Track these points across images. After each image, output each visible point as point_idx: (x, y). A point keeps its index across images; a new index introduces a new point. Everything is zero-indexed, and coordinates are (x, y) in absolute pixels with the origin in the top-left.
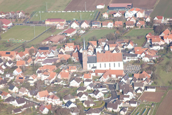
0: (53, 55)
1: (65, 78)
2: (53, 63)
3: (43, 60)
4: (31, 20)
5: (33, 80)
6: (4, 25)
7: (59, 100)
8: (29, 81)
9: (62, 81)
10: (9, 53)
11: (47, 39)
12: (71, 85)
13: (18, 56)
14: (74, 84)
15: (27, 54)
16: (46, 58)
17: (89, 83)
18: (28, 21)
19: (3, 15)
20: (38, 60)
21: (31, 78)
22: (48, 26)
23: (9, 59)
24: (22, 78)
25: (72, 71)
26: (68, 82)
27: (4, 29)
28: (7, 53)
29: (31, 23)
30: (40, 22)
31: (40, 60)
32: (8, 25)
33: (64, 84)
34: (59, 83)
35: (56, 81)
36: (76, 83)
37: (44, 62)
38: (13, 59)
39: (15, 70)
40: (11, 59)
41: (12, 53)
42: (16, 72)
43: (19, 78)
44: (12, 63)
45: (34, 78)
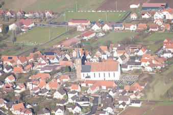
0: (57, 61)
1: (53, 88)
2: (52, 70)
3: (43, 66)
4: (56, 21)
5: (20, 90)
6: (24, 25)
7: (31, 114)
8: (16, 91)
9: (48, 92)
10: (11, 58)
11: (60, 43)
12: (55, 97)
13: (19, 62)
14: (58, 95)
15: (32, 59)
16: (47, 64)
17: (73, 95)
18: (53, 21)
19: (30, 15)
20: (38, 66)
21: (18, 87)
22: (71, 27)
23: (10, 64)
24: (9, 87)
25: (64, 80)
26: (52, 92)
27: (23, 30)
28: (9, 58)
29: (55, 23)
30: (64, 23)
31: (40, 66)
32: (29, 26)
33: (49, 96)
34: (43, 94)
35: (41, 92)
36: (60, 94)
37: (42, 69)
38: (14, 64)
39: (7, 78)
40: (12, 65)
41: (14, 58)
42: (7, 80)
43: (6, 87)
44: (11, 69)
45: (21, 88)
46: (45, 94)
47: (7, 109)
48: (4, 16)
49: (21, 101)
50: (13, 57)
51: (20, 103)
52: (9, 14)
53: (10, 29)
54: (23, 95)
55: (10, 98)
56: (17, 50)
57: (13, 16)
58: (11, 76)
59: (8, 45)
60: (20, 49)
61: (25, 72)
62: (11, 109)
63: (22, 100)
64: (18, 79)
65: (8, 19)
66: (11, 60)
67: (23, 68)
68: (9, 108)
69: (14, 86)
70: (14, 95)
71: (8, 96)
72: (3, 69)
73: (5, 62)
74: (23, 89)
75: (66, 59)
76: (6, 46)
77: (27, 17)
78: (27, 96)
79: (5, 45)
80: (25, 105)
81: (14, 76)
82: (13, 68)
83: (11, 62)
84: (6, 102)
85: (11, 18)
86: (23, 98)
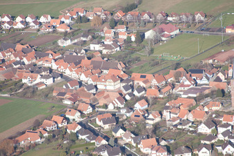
0: (206, 82)
1: (198, 119)
2: (198, 94)
3: (186, 88)
4: (209, 26)
5: (153, 120)
6: (166, 33)
7: (166, 153)
8: (147, 121)
9: (190, 124)
10: (144, 77)
11: (212, 57)
12: (199, 131)
13: (154, 82)
14: (203, 129)
15: (172, 79)
16: (192, 86)
17: (225, 129)
18: (205, 27)
19: (174, 18)
20: (180, 89)
21: (151, 116)
22: (229, 35)
23: (142, 84)
24: (139, 116)
25: (214, 108)
26: (196, 124)
27: (164, 39)
28: (142, 77)
29: (208, 30)
30: (220, 30)
31: (182, 88)
32: (172, 34)
33: (191, 129)
34: (184, 127)
35: (180, 124)
36: (207, 128)
37: (185, 93)
38: (148, 85)
39: (137, 104)
40: (145, 86)
41: (149, 76)
42: (138, 106)
43: (135, 116)
44: (144, 92)
45: (155, 117)
46: (187, 127)
47: (134, 145)
48: (139, 20)
49: (154, 135)
50: (147, 75)
51: (152, 137)
52: (146, 16)
53: (146, 37)
54: (156, 127)
55: (140, 130)
56: (153, 65)
57: (151, 20)
58: (143, 101)
59: (142, 58)
60: (157, 64)
61: (161, 96)
62: (139, 146)
63: (155, 133)
64: (152, 105)
65: (145, 24)
66: (144, 79)
67: (159, 91)
68: (137, 144)
69: (146, 115)
70: (145, 127)
71: (137, 127)
72: (133, 91)
73: (136, 82)
74: (158, 119)
75: (218, 80)
76: (139, 61)
77: (170, 22)
78: (162, 129)
79: (138, 59)
80: (158, 141)
81: (147, 101)
82: (146, 91)
83: (144, 82)
84: (133, 136)
85: (149, 22)
86: (157, 132)
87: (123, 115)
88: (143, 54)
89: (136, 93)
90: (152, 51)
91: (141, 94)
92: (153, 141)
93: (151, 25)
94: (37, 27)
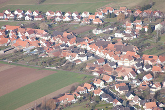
87: (134, 84)
88: (153, 41)
89: (145, 69)
90: (159, 39)
91: (148, 70)
92: (154, 104)
93: (160, 20)
94: (79, 20)
